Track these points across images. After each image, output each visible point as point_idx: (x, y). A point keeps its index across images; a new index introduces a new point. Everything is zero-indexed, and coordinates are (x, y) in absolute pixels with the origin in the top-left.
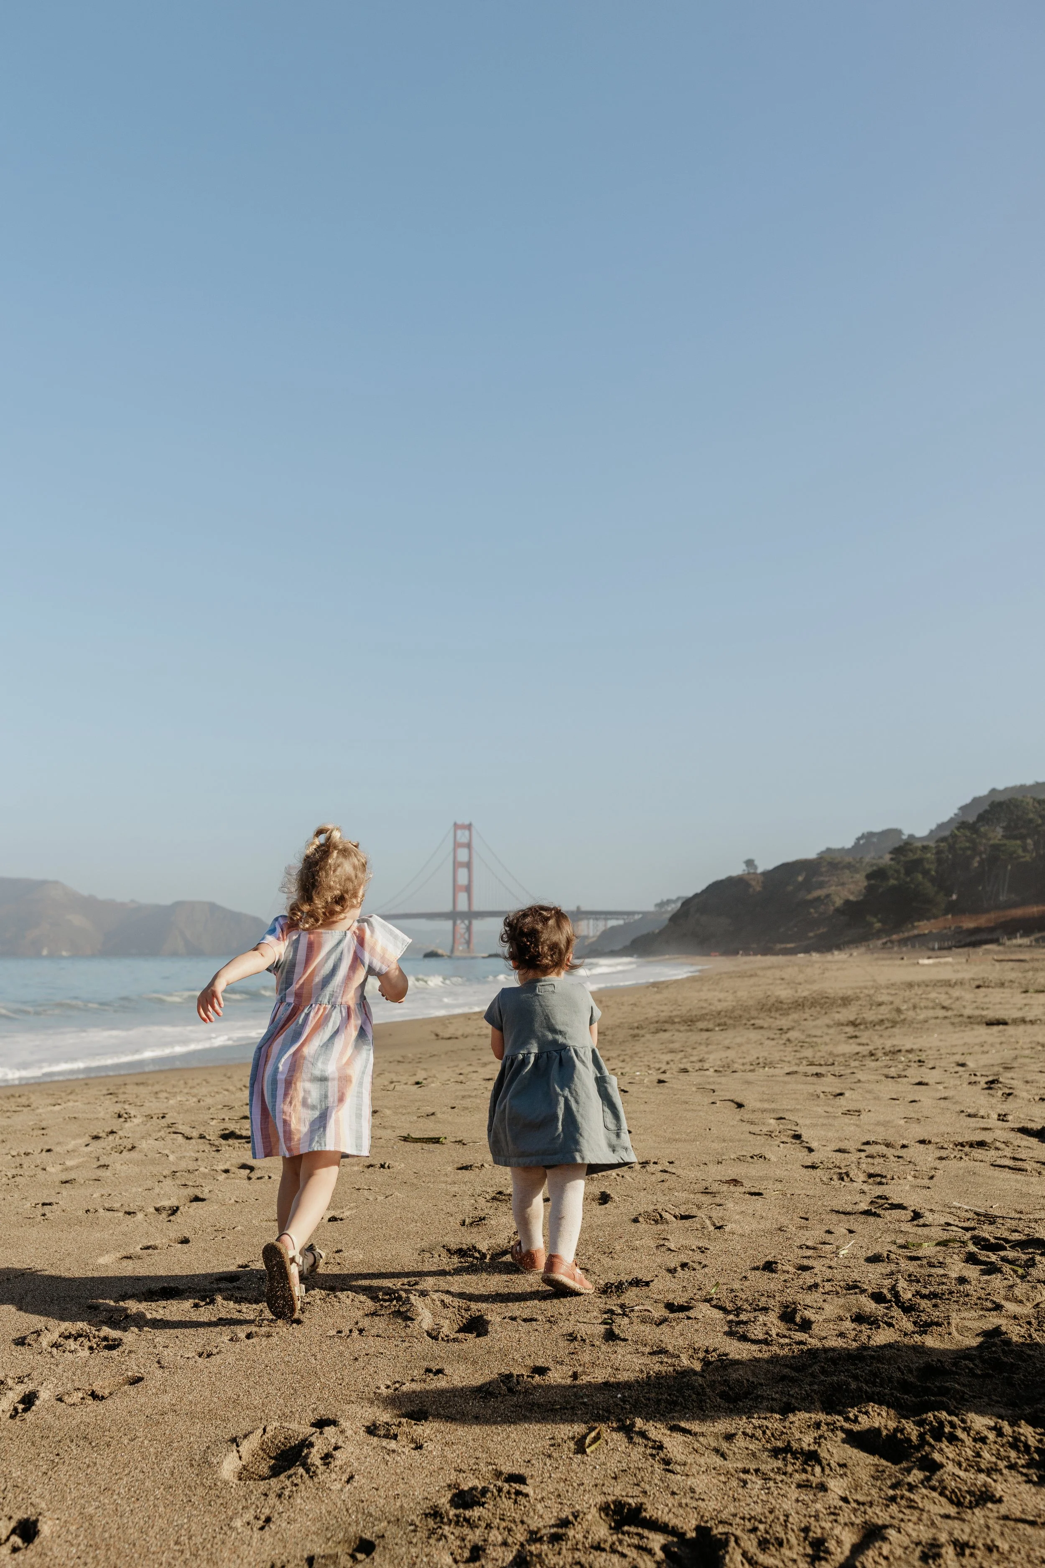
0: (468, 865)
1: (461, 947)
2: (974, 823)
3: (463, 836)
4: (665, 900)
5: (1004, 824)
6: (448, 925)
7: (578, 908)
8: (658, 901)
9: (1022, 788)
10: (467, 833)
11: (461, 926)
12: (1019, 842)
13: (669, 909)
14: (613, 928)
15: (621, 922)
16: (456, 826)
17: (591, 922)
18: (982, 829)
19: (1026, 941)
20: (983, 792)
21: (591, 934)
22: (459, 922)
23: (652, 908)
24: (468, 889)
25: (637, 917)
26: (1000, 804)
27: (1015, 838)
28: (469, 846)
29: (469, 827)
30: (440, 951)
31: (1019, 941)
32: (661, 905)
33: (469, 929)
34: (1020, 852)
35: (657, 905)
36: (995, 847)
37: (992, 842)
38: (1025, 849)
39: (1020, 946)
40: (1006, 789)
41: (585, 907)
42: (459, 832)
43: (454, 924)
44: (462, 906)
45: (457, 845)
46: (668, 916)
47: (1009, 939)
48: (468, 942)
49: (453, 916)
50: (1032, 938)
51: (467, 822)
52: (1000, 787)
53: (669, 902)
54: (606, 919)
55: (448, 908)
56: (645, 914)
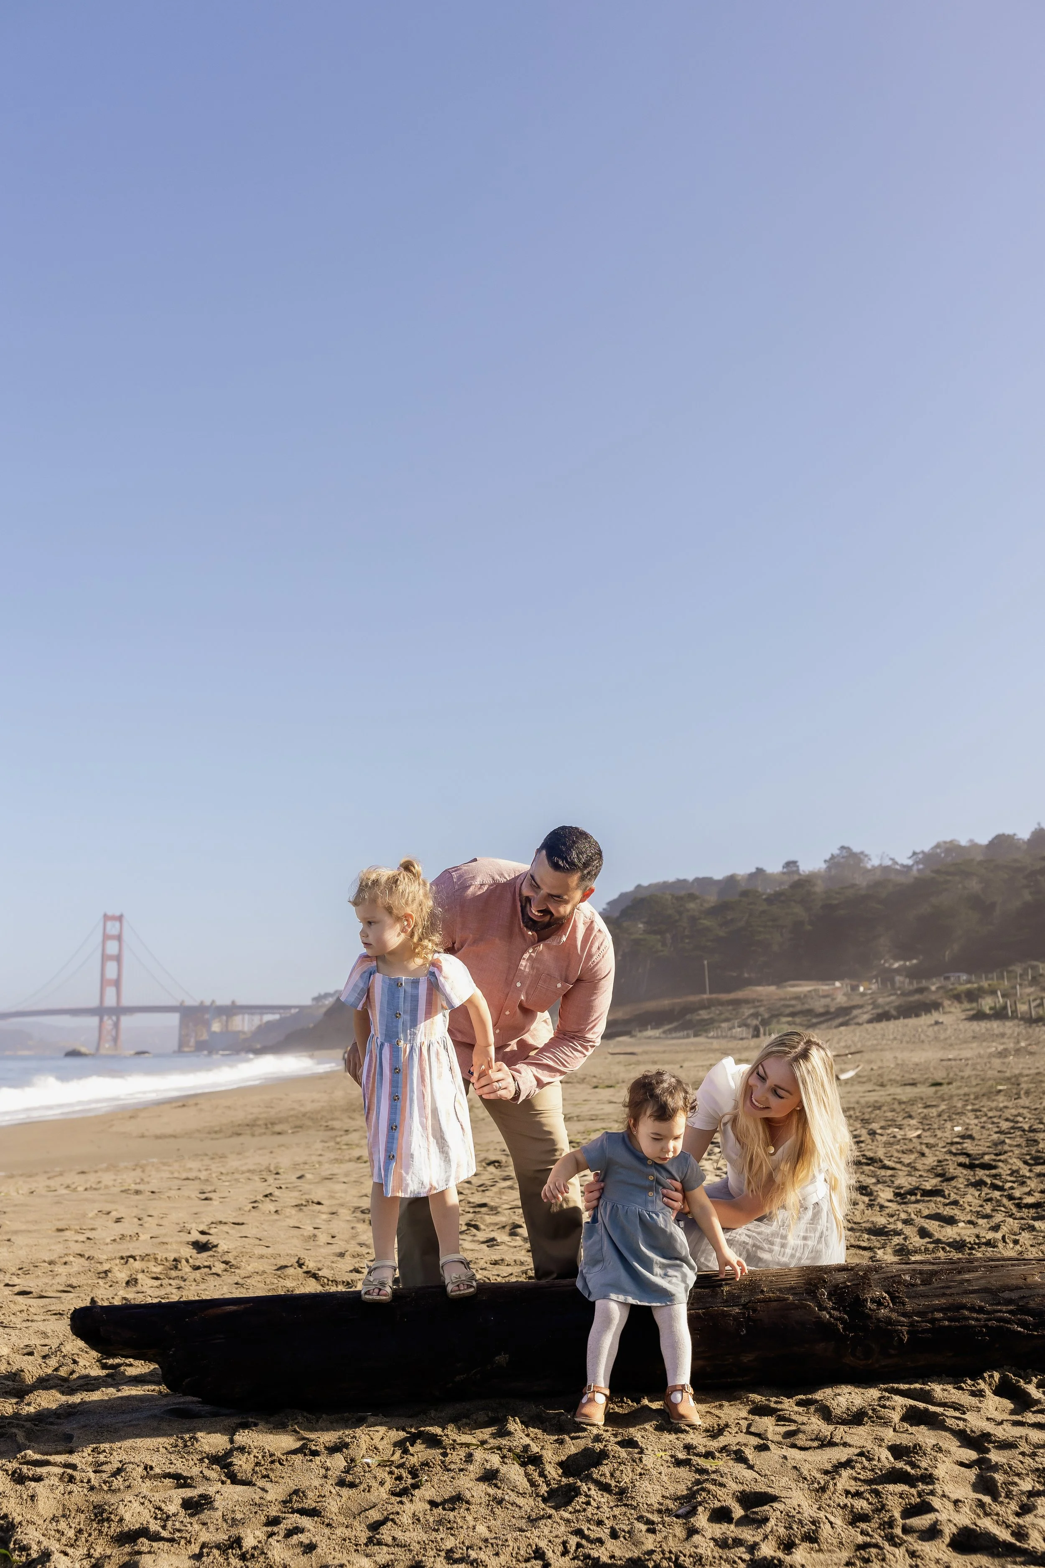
0: (118, 959)
1: (107, 1046)
2: (618, 918)
3: (113, 928)
4: (322, 993)
5: (645, 920)
6: (94, 1021)
7: (233, 1002)
8: (316, 995)
9: (665, 886)
10: (117, 924)
11: (109, 1022)
12: (659, 937)
13: (327, 1002)
14: (268, 1022)
15: (277, 1017)
16: (106, 918)
17: (246, 1017)
18: (625, 924)
19: (656, 1033)
20: (629, 888)
21: (246, 1029)
22: (106, 1018)
23: (308, 1002)
24: (117, 983)
25: (293, 1011)
26: (642, 900)
27: (655, 932)
28: (119, 938)
29: (120, 918)
30: (83, 1050)
31: (650, 1033)
32: (318, 999)
33: (116, 1025)
34: (659, 946)
35: (315, 999)
36: (637, 942)
37: (633, 937)
38: (664, 944)
39: (649, 1038)
40: (650, 886)
41: (241, 1002)
42: (109, 924)
43: (101, 1021)
44: (110, 1000)
45: (106, 937)
46: (324, 1010)
47: (640, 1031)
48: (115, 1039)
49: (100, 1011)
50: (661, 1030)
51: (118, 914)
52: (645, 883)
53: (327, 995)
54: (262, 1014)
55: (94, 1003)
56: (302, 1008)
